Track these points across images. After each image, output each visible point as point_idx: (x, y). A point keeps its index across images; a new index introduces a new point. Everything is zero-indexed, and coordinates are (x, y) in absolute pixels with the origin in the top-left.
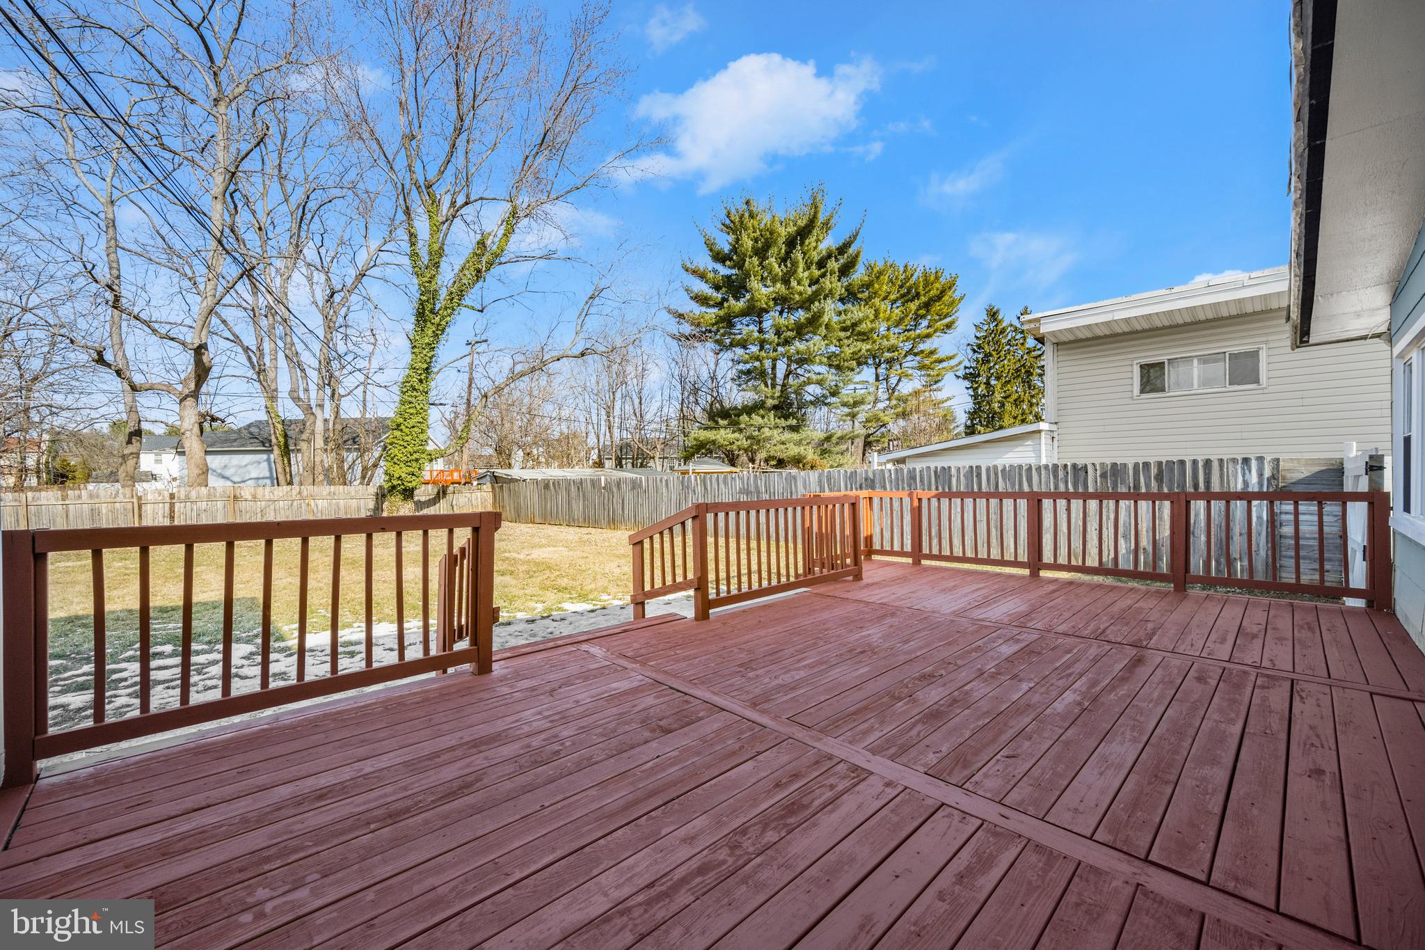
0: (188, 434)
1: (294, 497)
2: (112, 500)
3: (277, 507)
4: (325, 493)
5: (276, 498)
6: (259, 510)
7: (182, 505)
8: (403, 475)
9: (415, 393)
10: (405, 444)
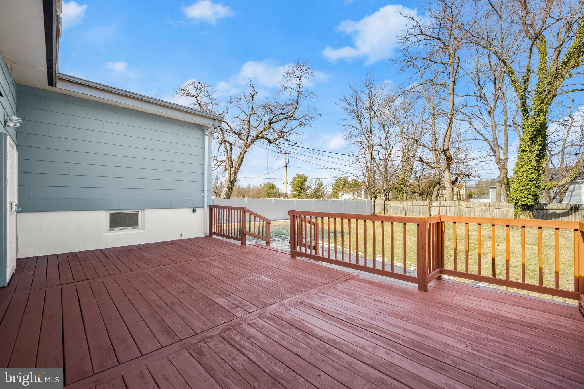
0: (446, 182)
1: (482, 207)
2: (423, 205)
3: (475, 211)
4: (496, 206)
5: (475, 207)
6: (468, 211)
7: (442, 207)
8: (518, 198)
9: (525, 153)
10: (519, 181)
